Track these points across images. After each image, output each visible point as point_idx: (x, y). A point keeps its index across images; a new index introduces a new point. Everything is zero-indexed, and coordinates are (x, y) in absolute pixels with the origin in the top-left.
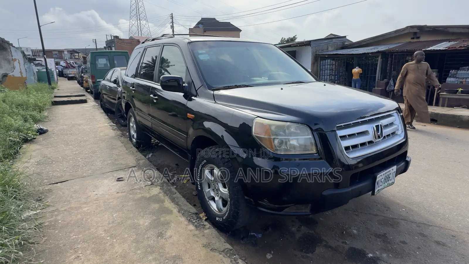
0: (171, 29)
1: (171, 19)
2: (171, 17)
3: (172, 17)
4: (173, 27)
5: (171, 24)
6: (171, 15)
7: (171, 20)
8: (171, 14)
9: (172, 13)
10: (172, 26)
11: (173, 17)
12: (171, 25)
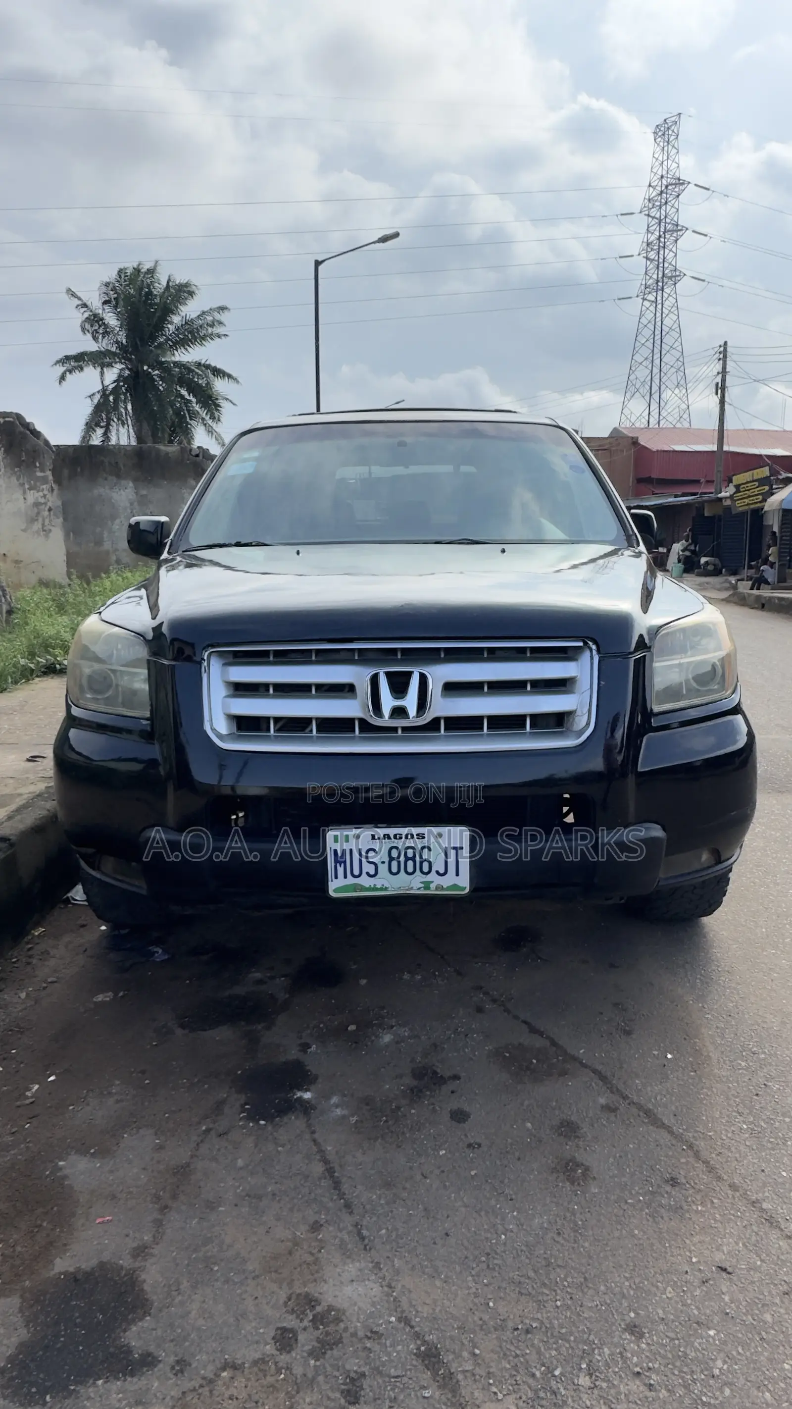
0: (717, 393)
1: (721, 362)
2: (721, 356)
3: (725, 357)
4: (723, 388)
5: (719, 379)
6: (722, 349)
7: (719, 367)
8: (722, 343)
9: (726, 343)
10: (720, 385)
11: (728, 355)
12: (717, 384)
